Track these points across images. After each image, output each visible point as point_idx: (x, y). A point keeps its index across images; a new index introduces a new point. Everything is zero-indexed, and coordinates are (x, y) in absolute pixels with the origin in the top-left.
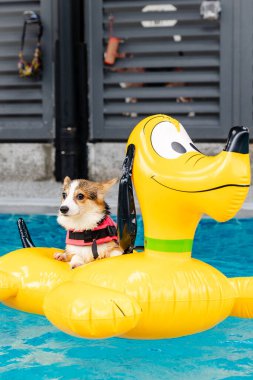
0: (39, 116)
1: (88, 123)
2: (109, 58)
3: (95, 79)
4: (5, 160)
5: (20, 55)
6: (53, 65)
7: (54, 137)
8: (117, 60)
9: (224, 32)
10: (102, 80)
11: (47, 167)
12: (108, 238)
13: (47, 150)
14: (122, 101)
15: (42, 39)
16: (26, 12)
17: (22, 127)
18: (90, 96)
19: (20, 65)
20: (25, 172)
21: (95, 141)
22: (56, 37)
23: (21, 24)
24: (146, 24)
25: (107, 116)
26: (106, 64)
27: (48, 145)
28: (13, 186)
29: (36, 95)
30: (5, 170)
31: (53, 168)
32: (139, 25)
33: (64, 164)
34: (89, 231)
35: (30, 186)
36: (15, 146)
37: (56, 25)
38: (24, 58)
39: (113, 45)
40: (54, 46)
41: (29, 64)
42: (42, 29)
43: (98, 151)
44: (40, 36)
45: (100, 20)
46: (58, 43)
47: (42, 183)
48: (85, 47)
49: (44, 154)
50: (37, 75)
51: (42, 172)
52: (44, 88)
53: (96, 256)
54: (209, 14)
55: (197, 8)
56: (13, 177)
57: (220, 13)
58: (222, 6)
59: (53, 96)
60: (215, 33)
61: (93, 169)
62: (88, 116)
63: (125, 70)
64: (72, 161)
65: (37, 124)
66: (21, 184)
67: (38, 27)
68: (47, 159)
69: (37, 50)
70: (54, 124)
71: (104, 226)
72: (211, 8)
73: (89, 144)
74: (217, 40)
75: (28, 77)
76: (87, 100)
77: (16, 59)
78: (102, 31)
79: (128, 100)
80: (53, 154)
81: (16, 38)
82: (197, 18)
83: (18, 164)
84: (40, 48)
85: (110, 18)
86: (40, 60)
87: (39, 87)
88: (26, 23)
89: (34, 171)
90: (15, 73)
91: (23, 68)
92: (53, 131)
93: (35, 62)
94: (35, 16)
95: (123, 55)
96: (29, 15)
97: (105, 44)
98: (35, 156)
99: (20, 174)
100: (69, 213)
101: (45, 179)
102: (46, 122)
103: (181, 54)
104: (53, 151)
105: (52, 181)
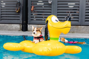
0: (19, 19)
1: (28, 21)
2: (32, 10)
3: (29, 13)
4: (13, 27)
5: (16, 9)
6: (22, 11)
7: (22, 23)
8: (33, 10)
9: (52, 6)
10: (31, 14)
11: (20, 28)
12: (42, 38)
13: (20, 25)
14: (33, 17)
15: (20, 6)
16: (17, 1)
17: (16, 21)
18: (28, 16)
19: (16, 10)
20: (16, 29)
21: (29, 24)
22: (23, 5)
23: (16, 3)
24: (38, 4)
25: (31, 20)
26: (31, 11)
27: (21, 25)
28: (14, 31)
29: (19, 16)
30: (13, 29)
31: (21, 29)
32: (36, 4)
33: (23, 28)
34: (38, 37)
35: (17, 32)
36: (15, 25)
37: (23, 4)
38: (17, 9)
39: (33, 7)
40: (22, 7)
41: (18, 10)
42: (20, 4)
43: (30, 26)
44: (20, 5)
45: (31, 3)
46: (23, 7)
47: (19, 31)
48: (28, 7)
49: (20, 26)
50: (19, 12)
51: (19, 29)
52: (20, 14)
53: (40, 41)
54: (50, 3)
55: (48, 1)
56: (14, 30)
57: (52, 3)
58: (52, 1)
59: (22, 16)
60: (51, 6)
61: (29, 29)
62: (28, 20)
63: (34, 12)
64: (25, 27)
65: (19, 21)
66: (16, 31)
67: (19, 4)
68: (20, 27)
69: (19, 8)
70: (22, 21)
71: (41, 36)
72: (50, 2)
73: (28, 25)
74: (51, 7)
75: (18, 12)
76: (28, 17)
77: (15, 9)
78: (31, 5)
79: (34, 17)
80: (21, 26)
81: (15, 5)
82: (47, 3)
83: (15, 28)
84: (20, 7)
85: (32, 2)
86: (20, 9)
87: (19, 14)
88: (17, 3)
89: (18, 29)
90: (15, 12)
91: (17, 11)
92: (22, 22)
93: (19, 10)
94: (19, 2)
95: (34, 9)
96: (18, 1)
97: (31, 7)
98: (18, 26)
99: (15, 30)
100: (35, 34)
101: (20, 30)
102: (20, 21)
103: (44, 9)
104: (22, 26)
105: (21, 31)
